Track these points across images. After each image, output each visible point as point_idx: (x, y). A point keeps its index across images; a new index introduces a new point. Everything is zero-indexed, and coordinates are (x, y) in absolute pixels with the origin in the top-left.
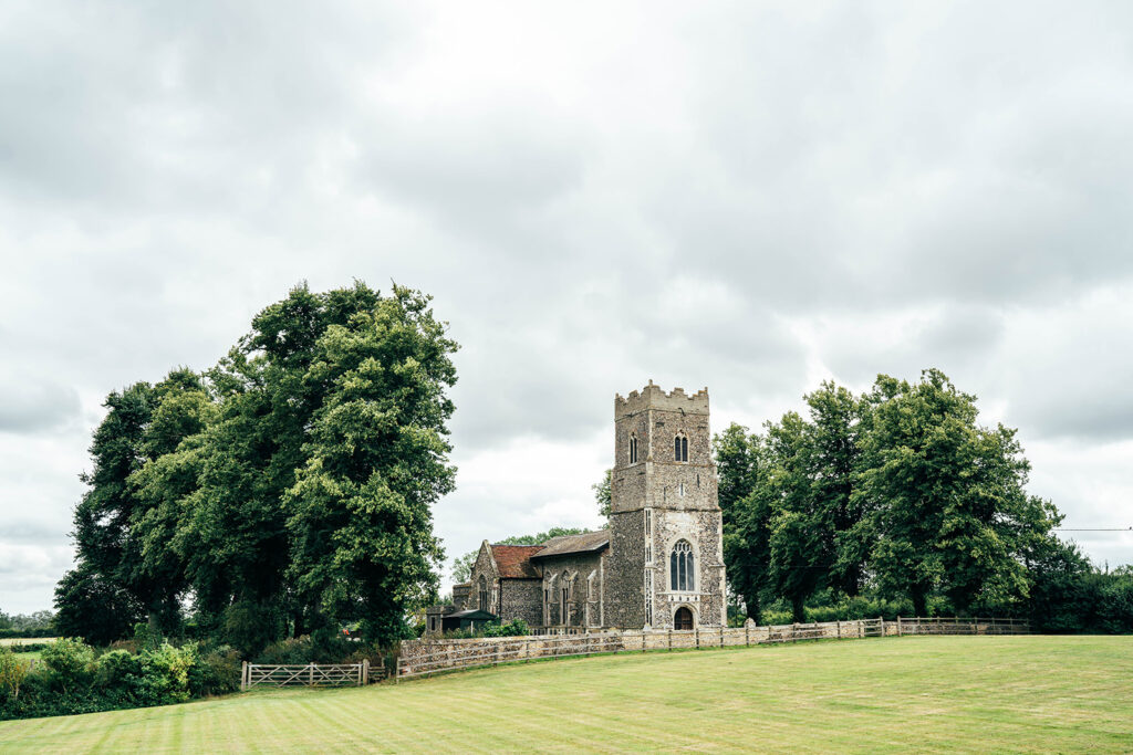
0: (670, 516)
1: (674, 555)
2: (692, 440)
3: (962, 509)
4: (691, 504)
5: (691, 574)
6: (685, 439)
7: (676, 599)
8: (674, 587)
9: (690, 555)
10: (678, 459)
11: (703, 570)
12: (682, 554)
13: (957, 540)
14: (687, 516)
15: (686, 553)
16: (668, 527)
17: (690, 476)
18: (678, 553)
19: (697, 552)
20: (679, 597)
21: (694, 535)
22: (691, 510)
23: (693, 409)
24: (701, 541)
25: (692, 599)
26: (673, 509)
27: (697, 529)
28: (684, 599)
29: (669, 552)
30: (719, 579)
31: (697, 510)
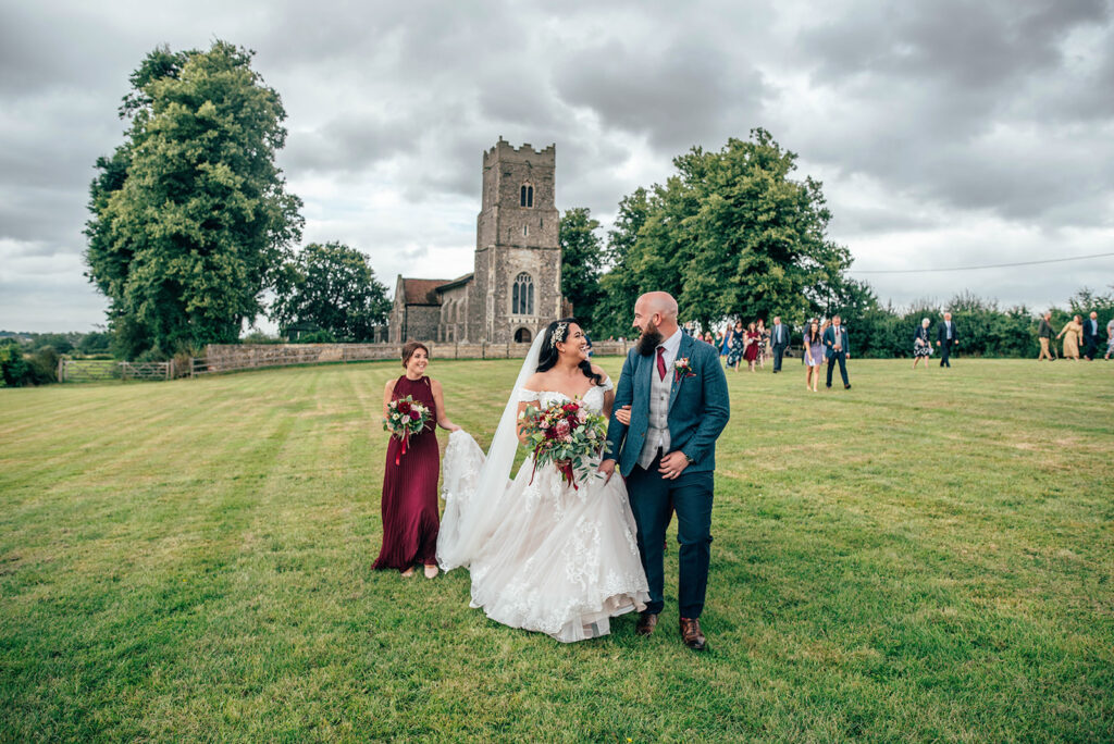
0: (513, 252)
1: (516, 285)
2: (537, 189)
3: (758, 250)
4: (533, 243)
5: (531, 301)
6: (530, 188)
7: (516, 321)
8: (515, 312)
9: (531, 286)
10: (523, 204)
11: (542, 298)
12: (524, 285)
13: (750, 277)
14: (529, 253)
15: (528, 284)
16: (511, 261)
17: (534, 220)
18: (520, 284)
19: (537, 283)
20: (517, 320)
21: (534, 269)
22: (533, 248)
23: (541, 161)
24: (541, 274)
25: (531, 321)
26: (516, 247)
27: (538, 264)
28: (523, 321)
29: (511, 282)
30: (555, 306)
31: (538, 248)
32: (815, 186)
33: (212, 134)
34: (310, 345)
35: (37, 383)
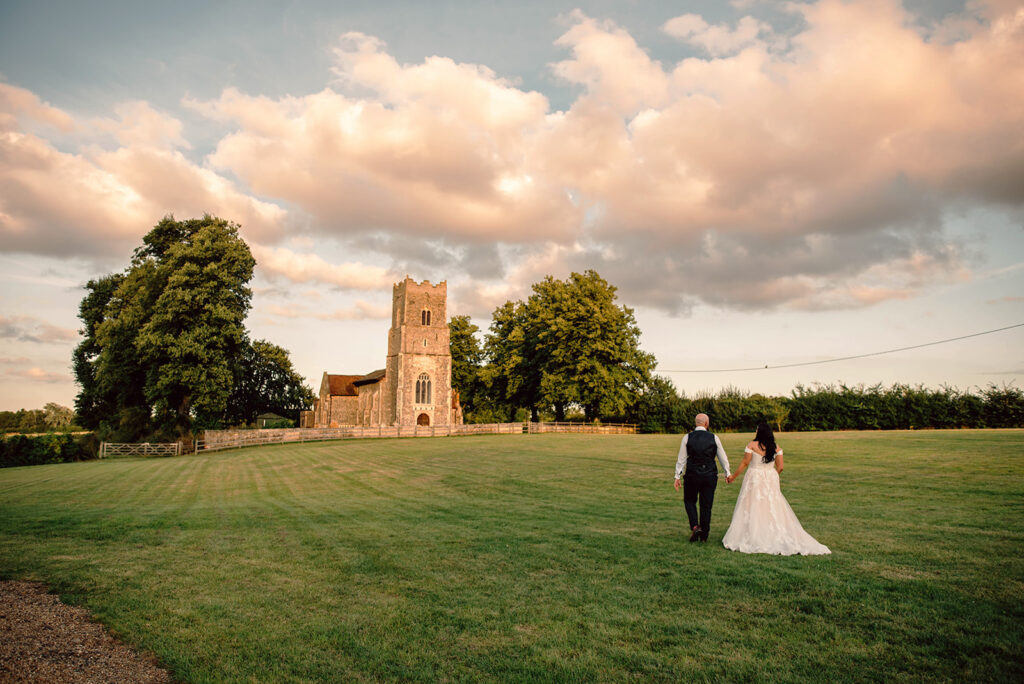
0: (416, 358)
1: (418, 382)
2: (434, 313)
3: (590, 357)
4: (431, 351)
5: (429, 394)
6: (429, 312)
7: (418, 408)
8: (418, 402)
9: (429, 382)
10: (423, 324)
11: (437, 392)
12: (424, 382)
13: (586, 376)
14: (428, 359)
15: (427, 381)
16: (415, 365)
17: (432, 335)
18: (421, 381)
19: (433, 381)
20: (420, 408)
21: (432, 371)
22: (431, 355)
23: (436, 293)
24: (436, 374)
25: (429, 409)
26: (419, 354)
27: (434, 367)
28: (424, 409)
29: (415, 381)
30: (447, 397)
31: (434, 355)
32: (630, 312)
33: (213, 283)
34: (277, 430)
35: (83, 460)
